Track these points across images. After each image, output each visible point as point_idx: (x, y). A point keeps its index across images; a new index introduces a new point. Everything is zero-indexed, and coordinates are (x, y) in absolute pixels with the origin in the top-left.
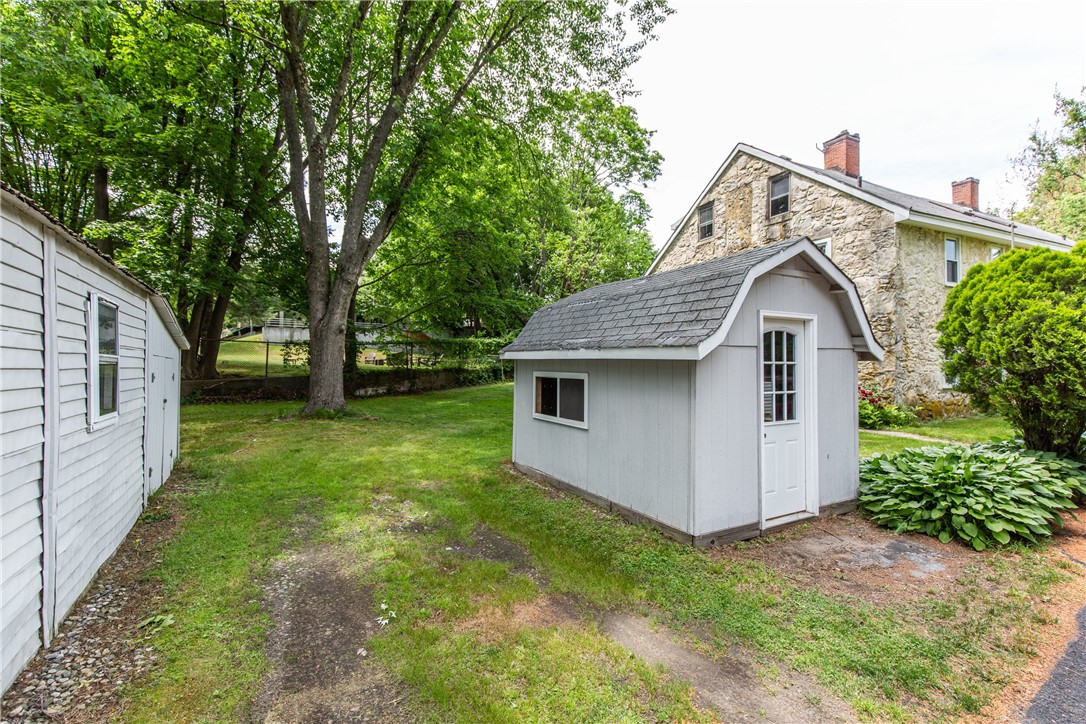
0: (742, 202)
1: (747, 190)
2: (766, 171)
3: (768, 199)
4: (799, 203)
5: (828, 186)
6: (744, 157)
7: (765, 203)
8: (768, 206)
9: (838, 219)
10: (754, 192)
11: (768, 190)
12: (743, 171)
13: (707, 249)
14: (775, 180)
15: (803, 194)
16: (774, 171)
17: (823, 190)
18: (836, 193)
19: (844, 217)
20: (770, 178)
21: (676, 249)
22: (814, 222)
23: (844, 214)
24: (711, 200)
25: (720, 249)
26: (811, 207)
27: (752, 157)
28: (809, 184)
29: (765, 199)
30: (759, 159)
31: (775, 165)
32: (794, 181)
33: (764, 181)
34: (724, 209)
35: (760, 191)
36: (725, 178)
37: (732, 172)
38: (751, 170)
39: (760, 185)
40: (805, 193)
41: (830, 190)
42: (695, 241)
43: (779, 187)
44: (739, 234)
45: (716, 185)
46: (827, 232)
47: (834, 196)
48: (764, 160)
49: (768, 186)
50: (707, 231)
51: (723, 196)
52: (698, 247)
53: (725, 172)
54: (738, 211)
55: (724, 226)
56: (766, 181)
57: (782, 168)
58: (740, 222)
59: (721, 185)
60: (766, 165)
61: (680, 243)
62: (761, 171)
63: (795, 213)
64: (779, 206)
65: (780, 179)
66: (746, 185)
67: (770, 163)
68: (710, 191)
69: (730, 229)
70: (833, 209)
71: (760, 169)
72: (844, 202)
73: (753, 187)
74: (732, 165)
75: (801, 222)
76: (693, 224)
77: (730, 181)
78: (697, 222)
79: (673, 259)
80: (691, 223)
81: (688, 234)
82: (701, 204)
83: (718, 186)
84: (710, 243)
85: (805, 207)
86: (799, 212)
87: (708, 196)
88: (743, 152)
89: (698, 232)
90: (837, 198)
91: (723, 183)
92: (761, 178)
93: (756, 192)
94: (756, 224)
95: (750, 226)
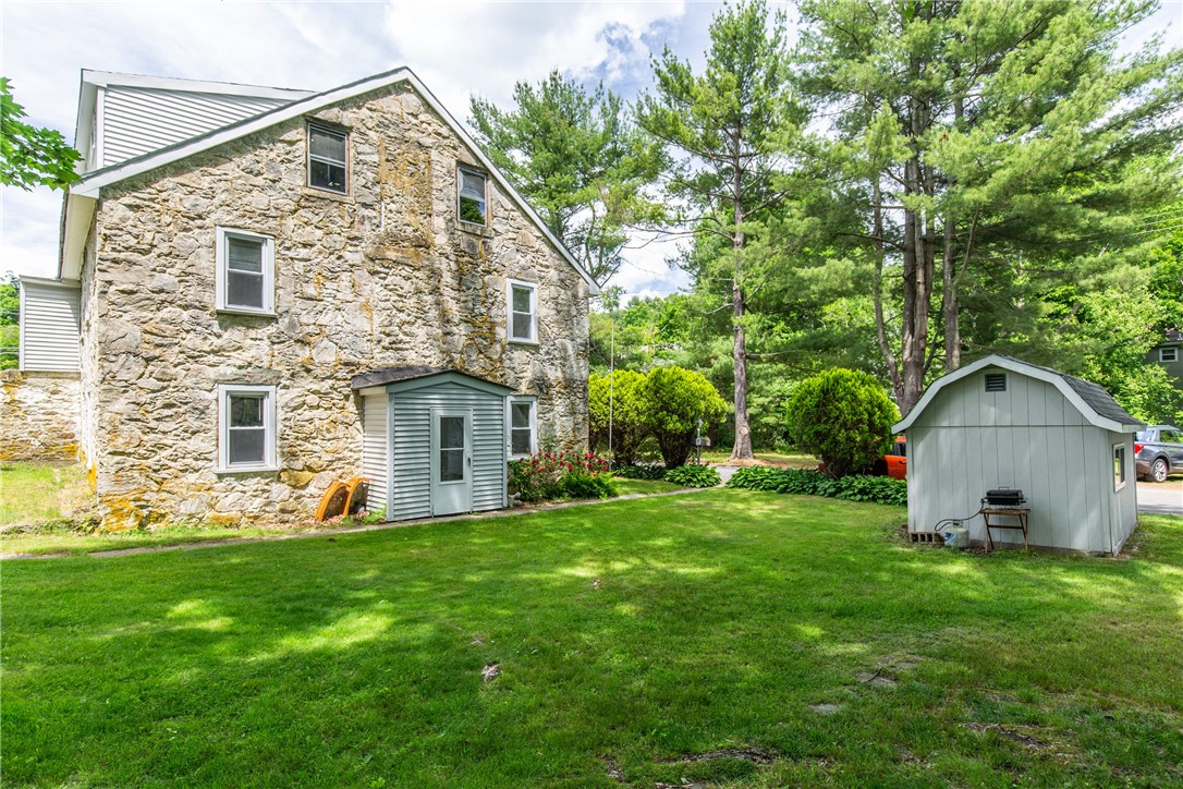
0: (412, 168)
1: (422, 156)
2: (454, 148)
3: (457, 191)
4: (500, 222)
5: (531, 222)
6: (414, 98)
7: (454, 194)
8: (457, 201)
9: (541, 265)
10: (434, 166)
11: (456, 178)
12: (414, 121)
13: (334, 212)
14: (464, 169)
15: (503, 213)
16: (466, 157)
17: (526, 223)
18: (540, 235)
19: (547, 267)
20: (459, 163)
22: (519, 257)
23: (548, 263)
24: (345, 123)
25: (367, 226)
26: (515, 236)
27: (431, 109)
28: (510, 206)
29: (454, 188)
30: (446, 124)
31: (469, 149)
32: (492, 188)
33: (451, 160)
34: (375, 158)
36: (375, 104)
37: (389, 104)
38: (429, 128)
39: (444, 162)
40: (507, 214)
41: (533, 228)
42: (297, 180)
43: (471, 183)
44: (408, 218)
45: (354, 102)
46: (533, 276)
47: (538, 238)
48: (452, 130)
49: (456, 170)
50: (328, 176)
51: (373, 135)
52: (308, 198)
53: (376, 94)
54: (405, 178)
55: (377, 189)
57: (479, 161)
58: (411, 199)
59: (367, 112)
60: (456, 142)
62: (447, 142)
63: (497, 233)
64: (472, 211)
65: (475, 173)
66: (420, 145)
67: (462, 141)
68: (343, 105)
69: (388, 200)
70: (537, 251)
71: (444, 138)
72: (546, 250)
73: (432, 157)
74: (390, 94)
75: (505, 249)
76: (291, 143)
77: (389, 116)
78: (302, 144)
79: (222, 184)
80: (286, 137)
81: (272, 155)
82: (317, 116)
83: (359, 108)
84: (341, 203)
85: (507, 231)
86: (501, 234)
87: (336, 110)
88: (413, 87)
89: (306, 166)
90: (539, 241)
91: (370, 110)
92: (445, 153)
93: (438, 170)
94: (441, 219)
95: (430, 215)
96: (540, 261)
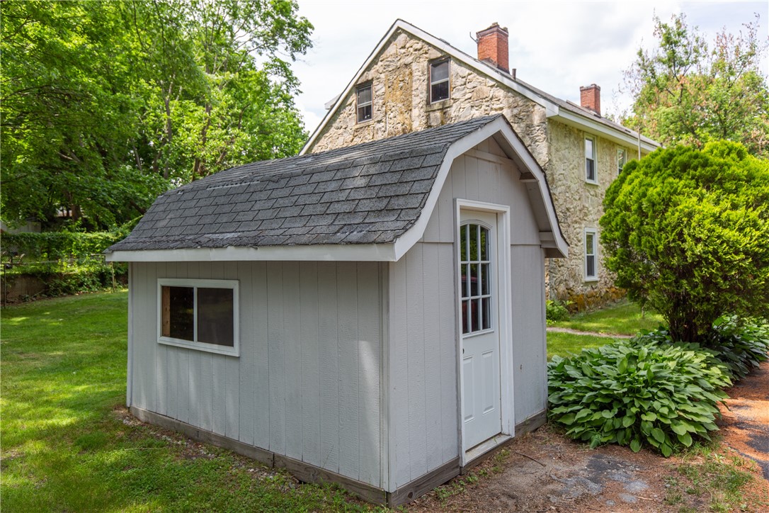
0: (401, 84)
1: (407, 71)
2: (426, 53)
3: (428, 85)
4: (458, 90)
5: (486, 76)
6: (403, 36)
7: (425, 87)
8: (428, 91)
9: (496, 109)
10: (415, 74)
11: (428, 74)
12: (403, 51)
13: (366, 132)
14: (434, 63)
15: (461, 81)
16: (435, 54)
17: (481, 79)
18: (493, 83)
19: (501, 109)
20: (431, 61)
21: (332, 130)
22: (474, 111)
23: (501, 106)
24: (370, 78)
25: (380, 133)
26: (470, 95)
27: (412, 36)
28: (468, 71)
29: (426, 83)
30: (420, 39)
31: (435, 47)
32: (453, 66)
33: (424, 63)
34: (383, 90)
35: (420, 74)
36: (383, 56)
37: (392, 50)
38: (411, 50)
39: (420, 67)
40: (464, 80)
41: (488, 79)
42: (353, 124)
43: (438, 71)
44: (400, 118)
45: (374, 62)
47: (492, 86)
48: (424, 41)
49: (428, 68)
50: (365, 113)
51: (382, 76)
52: (356, 130)
53: (383, 49)
54: (398, 93)
55: (384, 109)
56: (426, 63)
57: (441, 51)
58: (400, 105)
59: (380, 63)
60: (426, 47)
61: (335, 125)
62: (421, 52)
63: (455, 100)
64: (440, 92)
65: (440, 62)
66: (406, 65)
67: (430, 45)
68: (368, 69)
69: (390, 112)
70: (491, 99)
71: (419, 50)
72: (501, 93)
73: (413, 69)
74: (391, 43)
75: (461, 110)
76: (350, 104)
77: (389, 59)
78: (355, 102)
79: (330, 140)
80: (348, 103)
81: (345, 115)
82: (359, 82)
83: (377, 64)
84: (369, 126)
85: (464, 95)
86: (459, 99)
87: (365, 73)
88: (402, 29)
89: (356, 113)
90: (494, 88)
91: (381, 61)
92: (421, 60)
93: (416, 74)
94: (417, 109)
95: (411, 110)
96: (494, 107)
